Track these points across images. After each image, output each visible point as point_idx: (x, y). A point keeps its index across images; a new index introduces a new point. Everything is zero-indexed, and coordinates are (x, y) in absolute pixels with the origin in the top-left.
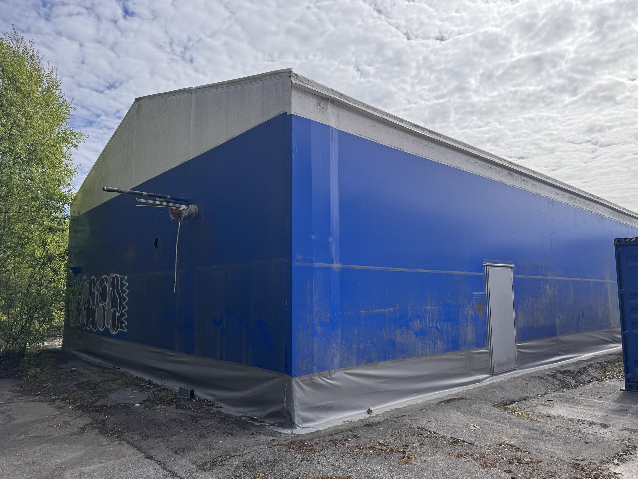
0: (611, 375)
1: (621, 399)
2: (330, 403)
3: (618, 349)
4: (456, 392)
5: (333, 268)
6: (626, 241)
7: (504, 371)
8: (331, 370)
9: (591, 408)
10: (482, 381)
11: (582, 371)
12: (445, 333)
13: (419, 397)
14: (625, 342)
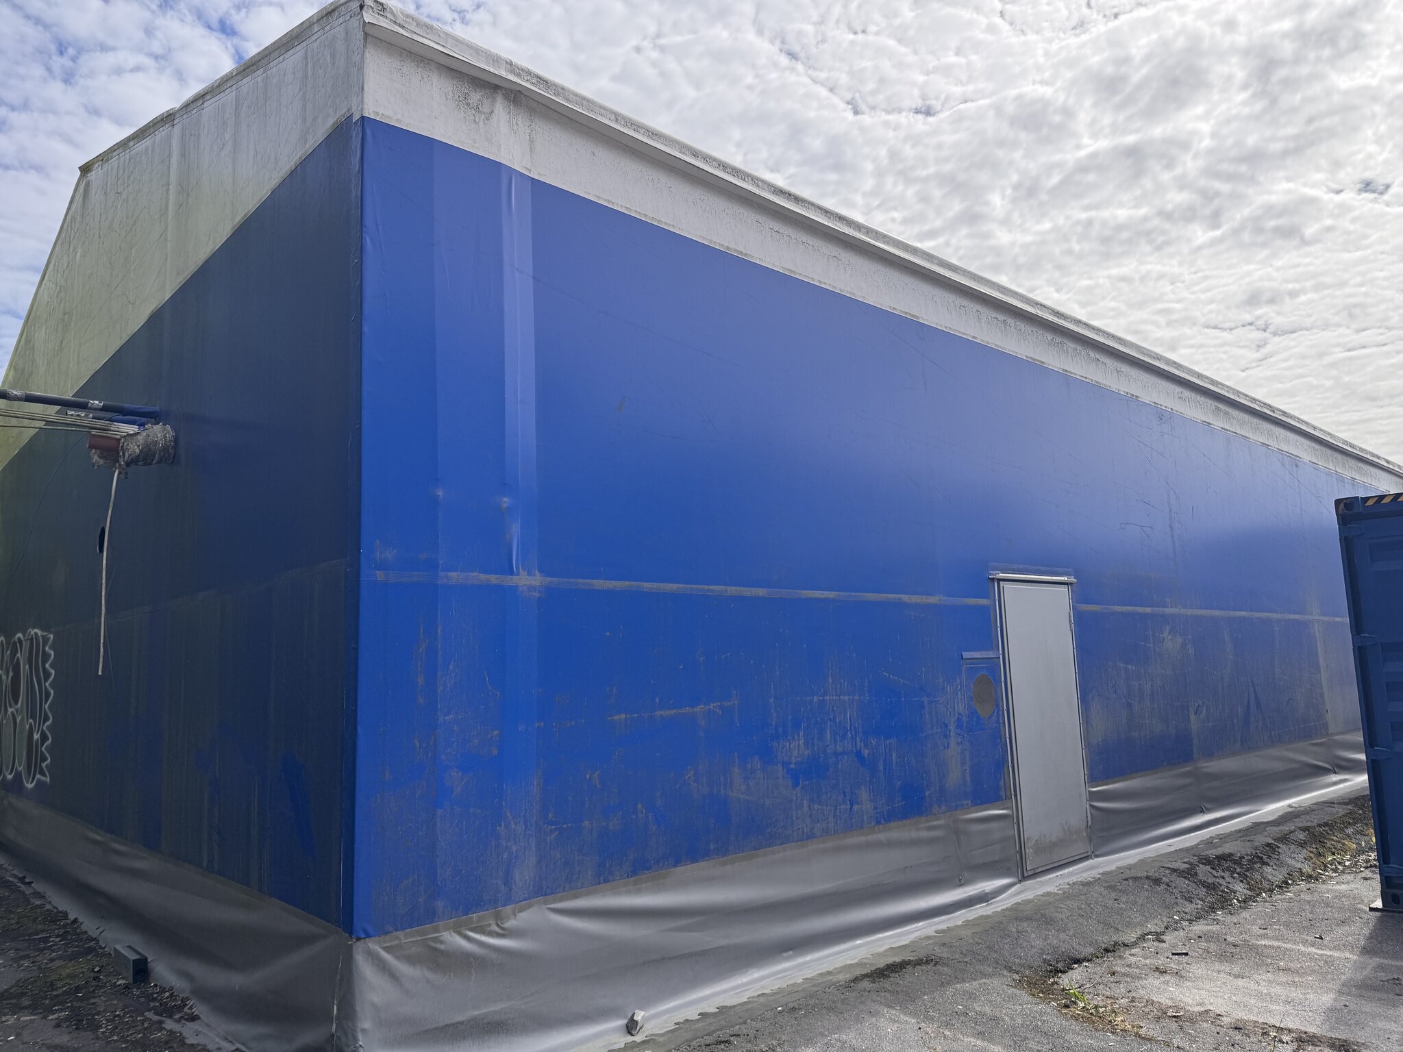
0: (1340, 863)
1: (1377, 939)
2: (495, 1012)
3: (1345, 786)
4: (912, 937)
5: (514, 588)
6: (1368, 504)
7: (1056, 865)
8: (505, 905)
9: (1296, 980)
10: (993, 898)
11: (1266, 854)
12: (881, 768)
13: (800, 960)
14: (1374, 768)
